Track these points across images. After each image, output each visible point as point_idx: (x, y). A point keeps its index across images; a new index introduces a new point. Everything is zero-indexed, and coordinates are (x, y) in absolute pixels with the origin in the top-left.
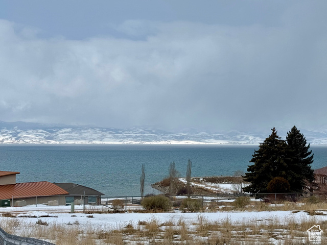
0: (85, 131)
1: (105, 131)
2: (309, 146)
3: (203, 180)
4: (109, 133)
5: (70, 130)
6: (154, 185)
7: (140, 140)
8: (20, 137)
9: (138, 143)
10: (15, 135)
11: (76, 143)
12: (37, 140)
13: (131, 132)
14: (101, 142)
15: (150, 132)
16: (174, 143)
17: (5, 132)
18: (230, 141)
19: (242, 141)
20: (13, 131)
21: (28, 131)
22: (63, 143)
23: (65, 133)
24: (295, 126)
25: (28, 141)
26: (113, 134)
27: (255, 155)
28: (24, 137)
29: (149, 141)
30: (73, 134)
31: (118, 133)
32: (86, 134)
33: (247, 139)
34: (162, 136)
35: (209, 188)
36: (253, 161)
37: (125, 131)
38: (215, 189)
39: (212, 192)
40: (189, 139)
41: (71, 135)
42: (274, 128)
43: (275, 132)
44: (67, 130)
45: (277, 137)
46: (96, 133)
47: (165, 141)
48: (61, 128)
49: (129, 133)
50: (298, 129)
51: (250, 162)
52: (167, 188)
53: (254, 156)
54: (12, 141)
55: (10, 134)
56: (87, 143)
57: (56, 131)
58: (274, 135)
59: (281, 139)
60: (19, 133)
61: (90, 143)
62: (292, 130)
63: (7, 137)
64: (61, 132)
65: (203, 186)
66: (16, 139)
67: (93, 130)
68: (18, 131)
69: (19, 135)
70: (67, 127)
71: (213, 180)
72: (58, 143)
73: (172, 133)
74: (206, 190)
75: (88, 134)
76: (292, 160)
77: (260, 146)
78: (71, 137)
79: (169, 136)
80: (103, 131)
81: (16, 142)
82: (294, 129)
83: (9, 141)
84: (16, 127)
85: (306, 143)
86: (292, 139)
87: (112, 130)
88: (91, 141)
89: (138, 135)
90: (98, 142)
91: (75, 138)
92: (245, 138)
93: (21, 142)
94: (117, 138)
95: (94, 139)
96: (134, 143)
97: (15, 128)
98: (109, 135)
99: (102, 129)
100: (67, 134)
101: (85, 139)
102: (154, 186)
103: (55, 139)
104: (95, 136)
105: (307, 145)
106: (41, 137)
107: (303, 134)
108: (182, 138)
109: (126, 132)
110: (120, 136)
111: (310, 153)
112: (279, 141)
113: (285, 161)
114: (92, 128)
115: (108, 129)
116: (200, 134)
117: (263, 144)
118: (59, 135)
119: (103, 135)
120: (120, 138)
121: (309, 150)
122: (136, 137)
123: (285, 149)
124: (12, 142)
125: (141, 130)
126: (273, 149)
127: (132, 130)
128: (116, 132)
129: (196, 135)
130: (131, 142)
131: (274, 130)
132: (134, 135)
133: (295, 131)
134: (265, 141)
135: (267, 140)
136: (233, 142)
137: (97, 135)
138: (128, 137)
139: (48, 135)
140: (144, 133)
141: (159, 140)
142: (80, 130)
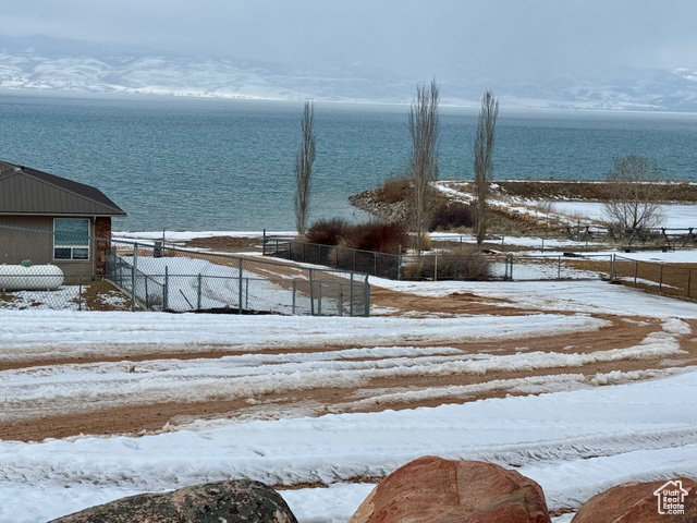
0: (198, 66)
1: (247, 67)
3: (500, 190)
4: (256, 72)
5: (163, 62)
6: (358, 197)
8: (39, 74)
10: (28, 68)
11: (175, 94)
12: (82, 84)
13: (310, 72)
14: (236, 96)
17: (6, 60)
18: (554, 102)
19: (583, 101)
20: (23, 59)
21: (59, 61)
23: (150, 67)
25: (60, 83)
26: (266, 74)
28: (50, 74)
30: (168, 72)
31: (279, 73)
32: (200, 74)
33: (596, 96)
35: (522, 211)
37: (295, 68)
38: (540, 215)
39: (534, 224)
41: (164, 73)
44: (154, 61)
46: (224, 71)
48: (139, 56)
49: (305, 75)
52: (396, 207)
54: (21, 83)
55: (18, 65)
56: (202, 96)
57: (128, 63)
60: (39, 63)
61: (209, 95)
63: (8, 72)
64: (141, 64)
65: (504, 204)
66: (31, 79)
67: (217, 63)
68: (36, 59)
69: (39, 69)
70: (154, 54)
71: (526, 191)
72: (132, 91)
74: (515, 217)
75: (205, 74)
78: (162, 79)
80: (240, 67)
81: (30, 85)
83: (14, 83)
84: (30, 50)
87: (262, 65)
88: (212, 90)
89: (326, 79)
90: (228, 95)
91: (172, 80)
92: (590, 93)
93: (42, 87)
94: (274, 84)
95: (219, 87)
97: (28, 51)
98: (254, 77)
99: (238, 63)
100: (154, 71)
101: (195, 85)
102: (356, 201)
103: (125, 81)
104: (221, 78)
106: (90, 75)
109: (298, 72)
110: (283, 82)
114: (216, 58)
115: (254, 63)
118: (135, 73)
119: (241, 78)
120: (282, 86)
122: (322, 84)
124: (22, 86)
125: (333, 68)
127: (311, 68)
128: (272, 70)
130: (309, 96)
132: (318, 79)
136: (559, 104)
137: (225, 75)
138: (302, 83)
139: (106, 73)
142: (186, 62)
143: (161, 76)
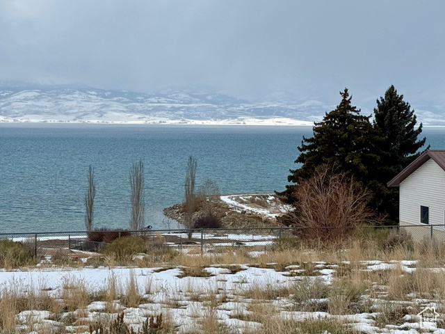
0: (68, 97)
1: (109, 97)
2: (420, 130)
4: (117, 101)
5: (37, 94)
7: (180, 115)
9: (177, 122)
11: (49, 121)
13: (163, 99)
14: (100, 121)
15: (203, 98)
16: (252, 122)
22: (22, 120)
23: (26, 99)
24: (393, 87)
26: (126, 103)
27: (304, 148)
29: (200, 118)
30: (42, 103)
31: (137, 101)
32: (69, 104)
34: (226, 107)
36: (300, 160)
37: (150, 96)
40: (283, 115)
41: (39, 103)
42: (346, 91)
43: (347, 99)
44: (30, 94)
45: (353, 109)
46: (89, 100)
47: (234, 118)
48: (17, 90)
49: (159, 102)
50: (399, 94)
51: (296, 162)
53: (301, 150)
56: (72, 122)
57: (7, 96)
58: (345, 105)
59: (361, 114)
62: (387, 94)
64: (18, 97)
67: (83, 94)
70: (30, 88)
72: (11, 121)
73: (248, 103)
75: (74, 103)
76: (378, 158)
77: (316, 129)
78: (37, 109)
79: (241, 108)
80: (104, 97)
82: (391, 93)
85: (414, 122)
86: (385, 113)
87: (122, 94)
88: (80, 117)
89: (176, 105)
90: (94, 121)
91: (45, 110)
94: (133, 111)
95: (86, 114)
96: (169, 122)
98: (115, 105)
99: (102, 94)
100: (30, 103)
102: (168, 211)
103: (5, 112)
104: (88, 106)
105: (416, 127)
107: (410, 104)
108: (268, 113)
109: (153, 99)
110: (140, 108)
111: (421, 144)
112: (356, 117)
113: (365, 160)
114: (83, 90)
115: (115, 93)
116: (305, 104)
117: (322, 123)
118: (14, 104)
119: (104, 106)
120: (140, 112)
121: (419, 138)
122: (174, 109)
123: (367, 134)
125: (183, 96)
126: (341, 135)
127: (164, 96)
128: (131, 99)
129: (298, 106)
130: (163, 119)
131: (346, 95)
132: (169, 106)
133: (391, 96)
134: (326, 118)
135: (331, 116)
137: (90, 104)
138: (156, 109)
140: (190, 102)
141: (222, 118)
142: (58, 94)
143: (37, 106)
